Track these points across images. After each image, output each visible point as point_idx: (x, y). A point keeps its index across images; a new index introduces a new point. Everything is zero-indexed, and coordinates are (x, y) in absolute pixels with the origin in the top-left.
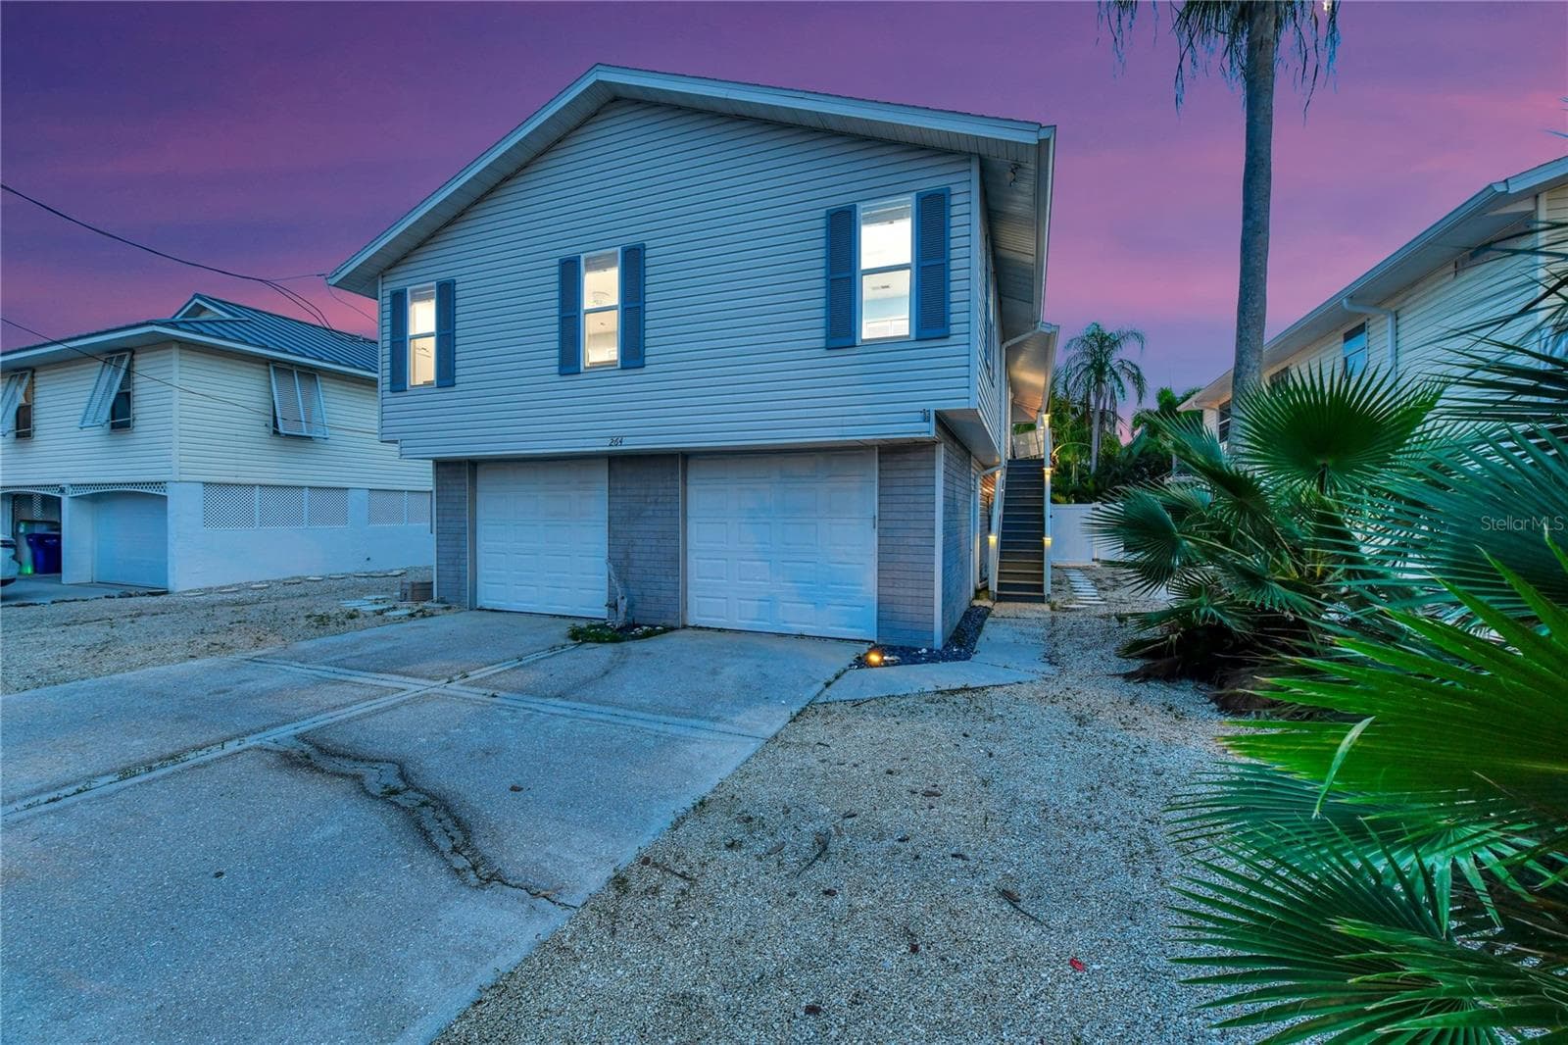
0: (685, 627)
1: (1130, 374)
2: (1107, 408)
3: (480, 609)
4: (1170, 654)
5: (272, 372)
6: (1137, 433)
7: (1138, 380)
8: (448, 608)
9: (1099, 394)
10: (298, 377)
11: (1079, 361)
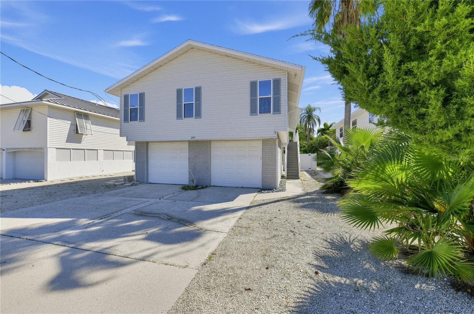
0: (211, 186)
1: (317, 119)
2: (311, 128)
3: (150, 183)
4: (332, 188)
5: (76, 115)
6: (318, 134)
7: (319, 120)
8: (141, 183)
9: (309, 124)
10: (84, 116)
11: (304, 115)
